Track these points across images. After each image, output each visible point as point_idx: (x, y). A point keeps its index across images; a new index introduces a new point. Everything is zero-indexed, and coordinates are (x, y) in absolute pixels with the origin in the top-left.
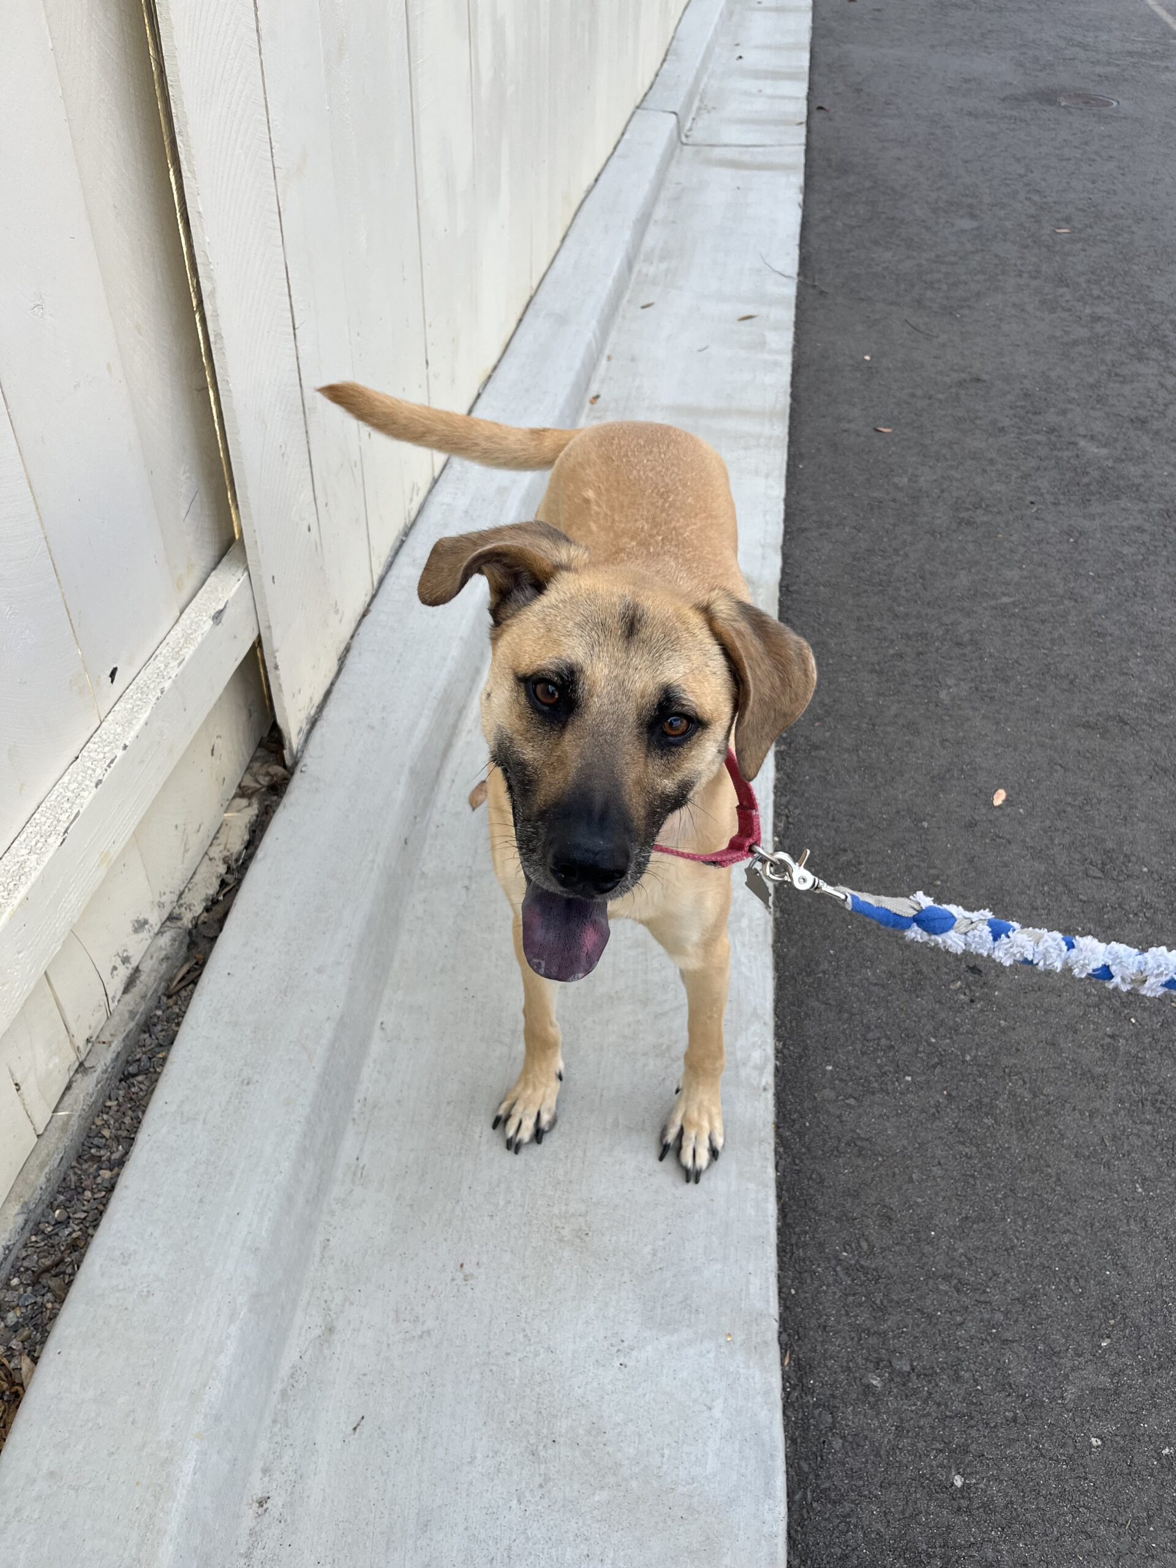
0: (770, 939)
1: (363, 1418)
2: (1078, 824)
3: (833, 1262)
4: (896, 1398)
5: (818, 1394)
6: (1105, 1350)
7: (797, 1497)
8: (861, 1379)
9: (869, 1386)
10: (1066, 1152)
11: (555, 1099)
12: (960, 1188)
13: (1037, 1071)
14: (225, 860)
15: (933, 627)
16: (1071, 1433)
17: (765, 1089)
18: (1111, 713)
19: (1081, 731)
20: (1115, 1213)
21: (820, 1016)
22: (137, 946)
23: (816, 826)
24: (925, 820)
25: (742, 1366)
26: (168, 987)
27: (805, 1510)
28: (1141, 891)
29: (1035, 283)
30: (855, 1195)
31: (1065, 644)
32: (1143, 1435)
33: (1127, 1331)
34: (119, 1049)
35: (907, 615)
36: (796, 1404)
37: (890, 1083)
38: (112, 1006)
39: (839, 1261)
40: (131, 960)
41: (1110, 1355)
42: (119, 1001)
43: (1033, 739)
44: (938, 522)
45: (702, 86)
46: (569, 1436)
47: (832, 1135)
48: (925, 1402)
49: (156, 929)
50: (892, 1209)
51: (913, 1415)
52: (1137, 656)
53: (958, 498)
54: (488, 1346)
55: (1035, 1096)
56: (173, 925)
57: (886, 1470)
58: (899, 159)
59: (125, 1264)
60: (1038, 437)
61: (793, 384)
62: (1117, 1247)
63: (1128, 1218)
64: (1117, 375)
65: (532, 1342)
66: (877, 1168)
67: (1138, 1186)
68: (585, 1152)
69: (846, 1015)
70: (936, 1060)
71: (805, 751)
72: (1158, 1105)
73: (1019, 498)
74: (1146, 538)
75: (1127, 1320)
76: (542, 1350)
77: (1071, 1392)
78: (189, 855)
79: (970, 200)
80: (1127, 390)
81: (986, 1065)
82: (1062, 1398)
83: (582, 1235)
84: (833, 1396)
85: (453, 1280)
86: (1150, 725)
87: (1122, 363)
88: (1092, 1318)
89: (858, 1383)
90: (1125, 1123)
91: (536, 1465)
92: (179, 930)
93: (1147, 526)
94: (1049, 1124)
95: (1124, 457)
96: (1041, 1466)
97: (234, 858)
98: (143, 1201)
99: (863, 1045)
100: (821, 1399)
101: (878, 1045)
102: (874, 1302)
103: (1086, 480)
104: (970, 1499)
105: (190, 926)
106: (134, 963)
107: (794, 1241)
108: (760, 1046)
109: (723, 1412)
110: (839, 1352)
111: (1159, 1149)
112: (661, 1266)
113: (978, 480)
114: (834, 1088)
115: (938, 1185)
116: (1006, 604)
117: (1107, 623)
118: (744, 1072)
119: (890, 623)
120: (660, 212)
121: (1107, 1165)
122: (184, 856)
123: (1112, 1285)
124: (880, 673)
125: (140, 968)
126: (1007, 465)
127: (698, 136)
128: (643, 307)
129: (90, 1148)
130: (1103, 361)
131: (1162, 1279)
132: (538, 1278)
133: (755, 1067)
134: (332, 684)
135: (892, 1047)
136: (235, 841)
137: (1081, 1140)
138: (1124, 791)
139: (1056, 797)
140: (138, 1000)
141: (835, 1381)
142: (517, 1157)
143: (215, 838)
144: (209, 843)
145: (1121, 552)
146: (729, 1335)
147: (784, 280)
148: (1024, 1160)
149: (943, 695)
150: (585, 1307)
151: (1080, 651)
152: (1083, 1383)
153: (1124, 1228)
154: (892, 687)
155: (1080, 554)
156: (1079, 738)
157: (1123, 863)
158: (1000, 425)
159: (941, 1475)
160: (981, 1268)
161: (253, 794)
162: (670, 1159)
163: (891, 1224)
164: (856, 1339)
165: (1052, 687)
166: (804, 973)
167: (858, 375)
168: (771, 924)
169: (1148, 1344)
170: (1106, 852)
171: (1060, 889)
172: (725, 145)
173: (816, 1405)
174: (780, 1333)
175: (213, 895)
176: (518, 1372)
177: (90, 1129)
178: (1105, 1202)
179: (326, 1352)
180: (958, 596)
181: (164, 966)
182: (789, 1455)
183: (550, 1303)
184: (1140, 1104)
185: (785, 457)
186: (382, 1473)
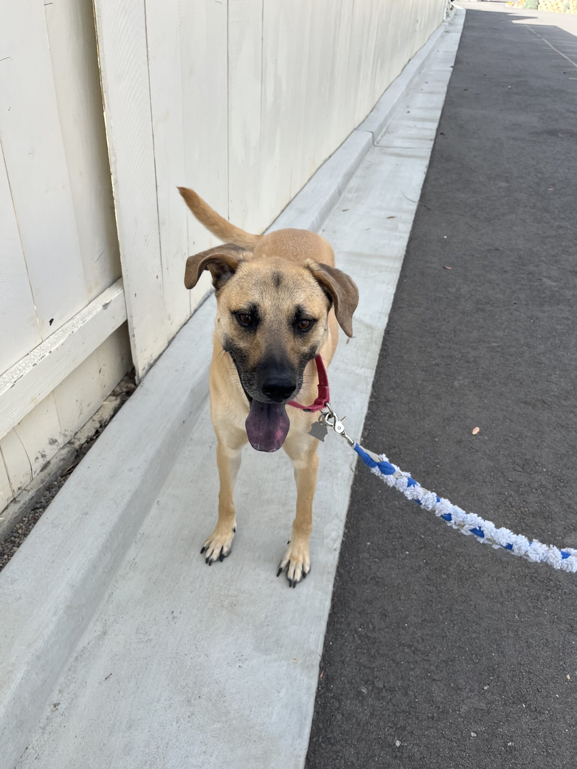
0: (351, 483)
1: (111, 674)
2: (513, 446)
3: (353, 632)
4: (373, 699)
5: (334, 693)
6: (486, 691)
7: (314, 740)
8: (357, 688)
9: (360, 692)
10: (481, 595)
11: (231, 541)
12: (424, 606)
13: (472, 556)
14: (100, 422)
15: (456, 353)
16: (461, 728)
17: (335, 550)
18: (539, 398)
19: (522, 405)
20: (502, 627)
21: (368, 519)
22: (51, 452)
23: (383, 435)
24: (437, 437)
25: (298, 674)
26: (63, 472)
27: (317, 747)
28: (541, 479)
29: (533, 211)
30: (370, 602)
31: (521, 365)
32: (499, 734)
33: (499, 683)
34: (33, 495)
35: (444, 347)
36: (322, 696)
37: (397, 554)
38: (34, 476)
39: (357, 632)
40: (46, 457)
41: (488, 694)
42: (38, 474)
43: (497, 407)
44: (467, 309)
45: (388, 123)
46: (208, 695)
47: (364, 574)
48: (388, 703)
49: (61, 446)
50: (387, 611)
51: (380, 709)
52: (556, 374)
53: (478, 299)
54: (177, 650)
55: (470, 567)
56: (69, 446)
57: (362, 733)
58: (476, 156)
59: (12, 584)
60: (522, 276)
61: (408, 246)
62: (500, 643)
63: (508, 630)
64: (567, 252)
65: (199, 650)
66: (384, 591)
67: (516, 615)
68: (242, 569)
69: (381, 521)
70: (423, 546)
71: (383, 402)
72: (533, 578)
73: (509, 301)
74: (570, 322)
75: (500, 678)
76: (202, 655)
77: (464, 708)
78: (82, 416)
79: (507, 175)
80: (570, 258)
81: (448, 550)
82: (459, 710)
83: (233, 605)
84: (342, 695)
85: (167, 618)
86: (558, 405)
87: (570, 247)
88: (481, 674)
89: (355, 689)
90: (515, 585)
91: (189, 707)
92: (72, 449)
93: (570, 317)
94: (475, 581)
95: (564, 287)
96: (442, 742)
97: (104, 421)
98: (27, 558)
99: (387, 535)
100: (335, 695)
101: (395, 536)
102: (371, 653)
103: (543, 295)
104: (402, 753)
105: (78, 448)
106: (48, 458)
107: (336, 620)
108: (336, 530)
109: (285, 694)
110: (348, 674)
111: (530, 599)
112: (268, 624)
113: (490, 292)
114: (369, 553)
115: (413, 603)
116: (494, 346)
117: (543, 359)
118: (326, 541)
119: (435, 350)
120: (359, 172)
121: (502, 604)
122: (79, 416)
123: (495, 660)
124: (426, 371)
125: (51, 462)
126: (505, 286)
127: (383, 143)
128: (344, 211)
129: (11, 537)
130: (560, 245)
131: (521, 660)
132: (208, 622)
133: (332, 539)
134: (164, 351)
135: (402, 538)
136: (106, 414)
137: (490, 590)
138: (539, 433)
139: (505, 433)
140: (46, 475)
141: (344, 687)
142: (209, 567)
143: (97, 412)
144: (94, 413)
145: (556, 328)
146: (295, 659)
147: (412, 203)
148: (459, 596)
149: (456, 383)
150: (227, 638)
151: (528, 370)
152: (471, 705)
153: (506, 634)
154: (431, 378)
155: (535, 327)
156: (521, 408)
157: (534, 466)
158: (505, 269)
159: (390, 739)
160: (428, 644)
161: (118, 395)
162: (282, 576)
163: (386, 618)
164: (358, 669)
165: (511, 384)
166: (364, 500)
167: (440, 244)
168: (352, 477)
169: (509, 691)
170: (526, 460)
171: (499, 474)
172: (395, 147)
173: (332, 698)
174: (321, 662)
175: (91, 436)
176: (189, 664)
177: (13, 529)
178: (497, 621)
179: (100, 643)
180: (471, 341)
181: (62, 463)
182: (314, 719)
183: (211, 634)
184: (524, 578)
185: (398, 276)
186: (115, 700)
